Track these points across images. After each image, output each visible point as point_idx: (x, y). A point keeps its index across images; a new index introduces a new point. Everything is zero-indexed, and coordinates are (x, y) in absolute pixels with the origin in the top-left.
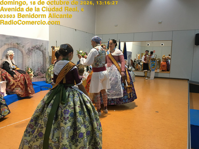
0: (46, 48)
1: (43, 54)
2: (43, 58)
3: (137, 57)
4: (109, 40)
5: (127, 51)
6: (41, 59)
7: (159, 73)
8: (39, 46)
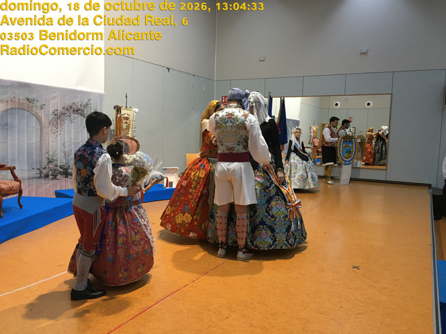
6: (84, 137)
7: (361, 170)
8: (81, 105)
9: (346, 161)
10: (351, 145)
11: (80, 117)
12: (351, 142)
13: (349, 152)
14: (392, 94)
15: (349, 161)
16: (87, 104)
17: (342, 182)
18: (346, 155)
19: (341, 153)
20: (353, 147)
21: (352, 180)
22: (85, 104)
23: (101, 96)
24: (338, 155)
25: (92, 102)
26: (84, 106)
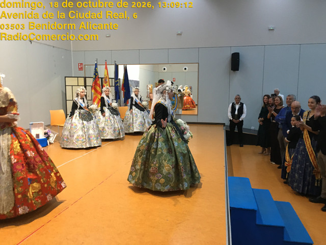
3: (148, 89)
4: (97, 61)
5: (129, 79)
14: (198, 63)
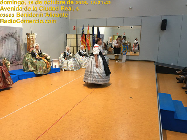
0: (20, 35)
1: (17, 41)
2: (17, 45)
4: (84, 25)
5: (100, 34)
6: (15, 47)
7: (130, 56)
8: (13, 33)
9: (124, 53)
10: (126, 47)
11: (13, 39)
12: (126, 45)
13: (125, 49)
14: (141, 26)
15: (125, 53)
16: (15, 33)
17: (122, 62)
18: (124, 51)
19: (122, 50)
20: (127, 47)
21: (126, 60)
22: (14, 32)
23: (21, 29)
24: (121, 51)
25: (17, 31)
26: (14, 34)
